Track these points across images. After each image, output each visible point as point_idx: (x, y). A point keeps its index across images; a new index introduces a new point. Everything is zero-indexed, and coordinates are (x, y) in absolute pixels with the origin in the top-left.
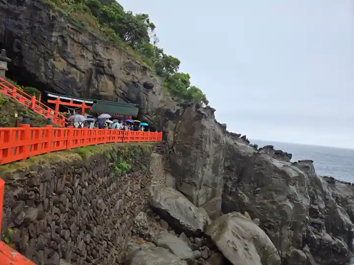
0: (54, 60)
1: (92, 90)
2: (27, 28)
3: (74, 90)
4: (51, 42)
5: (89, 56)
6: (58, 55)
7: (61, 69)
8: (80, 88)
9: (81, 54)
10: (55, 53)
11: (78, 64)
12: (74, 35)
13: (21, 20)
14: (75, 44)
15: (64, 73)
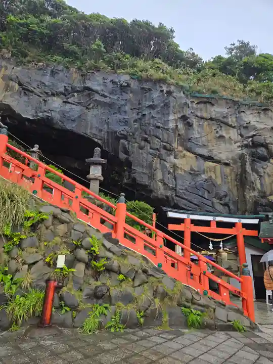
0: (175, 158)
1: (251, 195)
2: (135, 121)
3: (215, 200)
4: (167, 130)
5: (233, 134)
6: (180, 148)
7: (187, 168)
8: (226, 196)
9: (218, 135)
10: (175, 145)
11: (215, 152)
12: (201, 110)
13: (125, 112)
14: (206, 123)
15: (194, 174)
